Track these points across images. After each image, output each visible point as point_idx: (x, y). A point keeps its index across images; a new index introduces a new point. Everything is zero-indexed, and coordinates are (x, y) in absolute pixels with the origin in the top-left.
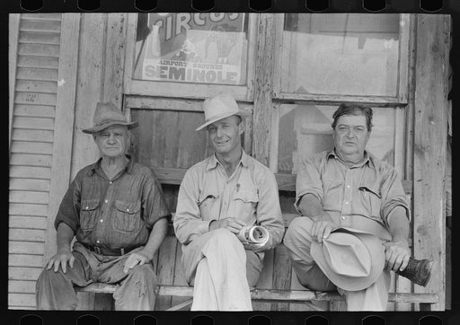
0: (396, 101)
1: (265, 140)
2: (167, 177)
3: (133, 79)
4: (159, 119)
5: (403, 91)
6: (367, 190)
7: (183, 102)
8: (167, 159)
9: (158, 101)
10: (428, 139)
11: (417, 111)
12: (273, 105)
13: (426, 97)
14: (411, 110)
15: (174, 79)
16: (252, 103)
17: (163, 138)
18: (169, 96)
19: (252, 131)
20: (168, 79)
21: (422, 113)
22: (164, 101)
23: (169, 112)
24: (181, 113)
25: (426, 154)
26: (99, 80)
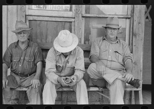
0: (127, 17)
1: (80, 32)
2: (44, 46)
3: (29, 9)
4: (39, 24)
5: (129, 13)
6: (118, 52)
7: (48, 18)
8: (43, 39)
9: (39, 17)
10: (138, 31)
11: (134, 20)
12: (82, 18)
13: (137, 15)
14: (132, 20)
15: (45, 9)
16: (75, 18)
17: (41, 31)
18: (43, 15)
19: (75, 28)
20: (42, 9)
21: (136, 21)
22: (41, 17)
23: (43, 22)
24: (48, 22)
25: (137, 36)
26: (16, 9)
